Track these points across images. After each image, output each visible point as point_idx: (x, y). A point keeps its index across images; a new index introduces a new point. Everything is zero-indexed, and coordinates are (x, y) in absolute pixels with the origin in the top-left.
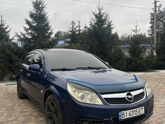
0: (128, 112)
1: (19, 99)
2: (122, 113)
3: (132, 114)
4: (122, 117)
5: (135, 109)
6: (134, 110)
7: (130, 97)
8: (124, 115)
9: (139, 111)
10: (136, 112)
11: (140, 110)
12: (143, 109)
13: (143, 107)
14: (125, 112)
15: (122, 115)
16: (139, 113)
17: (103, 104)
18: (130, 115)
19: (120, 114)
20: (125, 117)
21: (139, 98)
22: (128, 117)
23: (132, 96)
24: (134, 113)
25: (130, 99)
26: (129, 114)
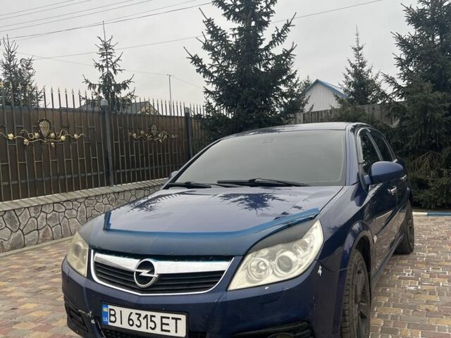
0: (126, 312)
2: (111, 310)
4: (111, 321)
5: (149, 313)
6: (143, 313)
8: (114, 315)
9: (162, 324)
10: (151, 321)
11: (165, 321)
12: (183, 324)
13: (183, 317)
14: (117, 309)
15: (111, 315)
16: (162, 330)
17: (86, 275)
18: (131, 323)
19: (105, 310)
20: (117, 324)
22: (125, 325)
24: (144, 322)
26: (129, 320)
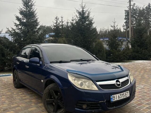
0: (117, 95)
1: (16, 88)
2: (113, 96)
3: (120, 97)
4: (113, 100)
5: (123, 93)
6: (122, 94)
7: (118, 83)
8: (114, 98)
9: (126, 95)
10: (124, 95)
11: (126, 94)
12: (129, 93)
13: (129, 91)
14: (115, 95)
15: (113, 98)
16: (126, 96)
17: (98, 90)
18: (119, 98)
19: (111, 97)
20: (115, 100)
21: (125, 84)
22: (118, 99)
23: (120, 82)
24: (122, 96)
25: (119, 85)
26: (119, 97)
